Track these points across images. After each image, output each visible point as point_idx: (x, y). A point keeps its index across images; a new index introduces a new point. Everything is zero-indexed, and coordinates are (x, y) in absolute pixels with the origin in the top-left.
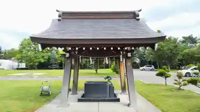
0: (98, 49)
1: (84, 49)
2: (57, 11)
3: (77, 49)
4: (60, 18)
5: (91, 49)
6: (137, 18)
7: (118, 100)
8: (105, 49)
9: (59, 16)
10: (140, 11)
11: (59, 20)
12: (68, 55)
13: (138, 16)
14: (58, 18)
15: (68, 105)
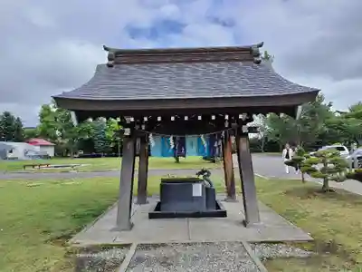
0: (186, 118)
1: (159, 119)
2: (106, 49)
3: (146, 119)
4: (111, 62)
5: (173, 119)
6: (256, 59)
7: (224, 214)
8: (200, 118)
9: (110, 59)
10: (261, 46)
11: (110, 66)
12: (127, 132)
13: (258, 55)
15: (131, 226)
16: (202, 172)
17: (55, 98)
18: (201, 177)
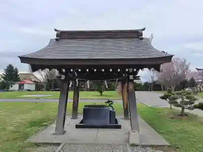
0: (95, 70)
1: (80, 70)
2: (56, 30)
3: (72, 70)
4: (58, 38)
5: (87, 70)
6: (141, 37)
7: (119, 127)
8: (103, 70)
9: (57, 36)
10: (144, 29)
12: (63, 77)
13: (142, 35)
15: (64, 132)
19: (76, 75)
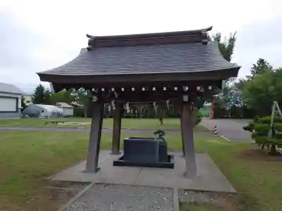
1: (113, 90)
2: (88, 36)
3: (103, 90)
4: (90, 47)
6: (204, 41)
7: (171, 166)
9: (90, 43)
10: (210, 29)
12: (95, 99)
14: (87, 46)
15: (97, 170)
16: (159, 132)
17: (38, 74)
18: (158, 136)
19: (117, 96)
